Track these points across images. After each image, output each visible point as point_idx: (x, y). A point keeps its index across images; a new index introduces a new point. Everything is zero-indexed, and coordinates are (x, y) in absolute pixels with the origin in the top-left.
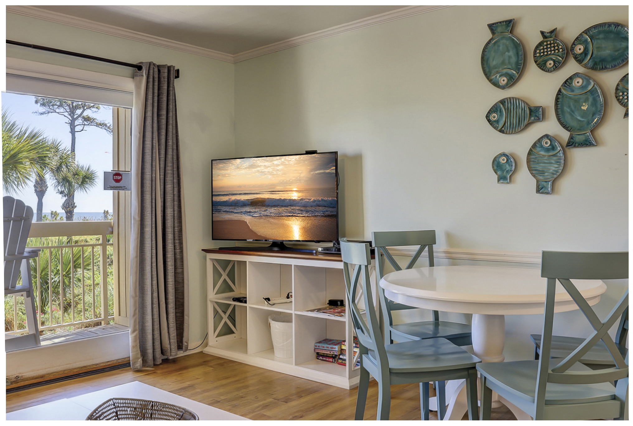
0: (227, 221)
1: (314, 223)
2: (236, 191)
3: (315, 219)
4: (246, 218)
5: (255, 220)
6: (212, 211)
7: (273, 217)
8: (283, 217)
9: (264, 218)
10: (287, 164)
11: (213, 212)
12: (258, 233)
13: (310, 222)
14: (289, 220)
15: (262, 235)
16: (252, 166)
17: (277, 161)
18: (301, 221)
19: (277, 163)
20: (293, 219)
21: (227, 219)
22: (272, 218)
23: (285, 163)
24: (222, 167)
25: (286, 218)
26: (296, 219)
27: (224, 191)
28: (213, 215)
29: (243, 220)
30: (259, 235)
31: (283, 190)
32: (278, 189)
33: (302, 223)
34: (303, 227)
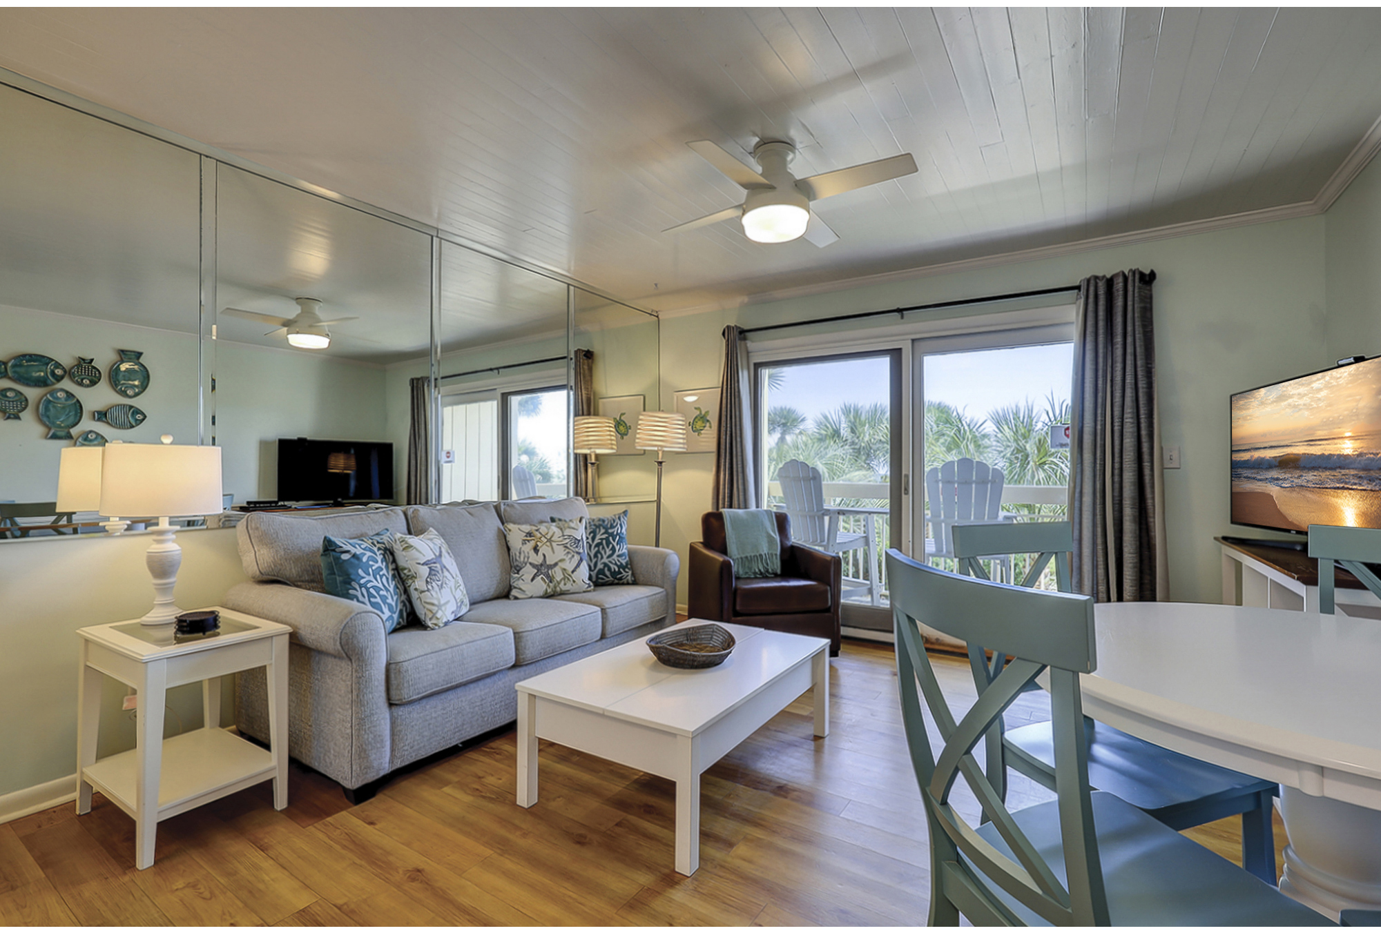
0: (1247, 493)
2: (1260, 442)
4: (1273, 489)
5: (1285, 493)
6: (1232, 477)
7: (1312, 489)
8: (1327, 490)
9: (1298, 490)
10: (1335, 385)
12: (1288, 518)
13: (1375, 502)
14: (1337, 497)
15: (1295, 522)
16: (1281, 398)
17: (1318, 381)
18: (1359, 500)
19: (1317, 385)
20: (1344, 494)
21: (1248, 490)
22: (1310, 491)
23: (1331, 383)
24: (1242, 405)
25: (1332, 492)
26: (1350, 494)
27: (1245, 444)
28: (1233, 482)
29: (1269, 492)
30: (1290, 522)
31: (1326, 437)
32: (1320, 436)
33: (1360, 504)
34: (1363, 513)
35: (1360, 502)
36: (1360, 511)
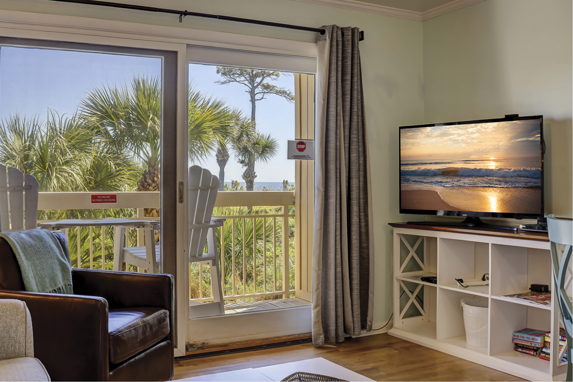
0: (416, 190)
1: (514, 194)
2: (426, 160)
3: (515, 191)
4: (437, 188)
5: (447, 190)
7: (467, 188)
8: (478, 188)
9: (457, 188)
11: (401, 182)
12: (450, 204)
13: (509, 193)
14: (485, 191)
15: (455, 206)
20: (490, 190)
21: (416, 189)
22: (466, 188)
25: (482, 189)
26: (493, 190)
27: (413, 160)
28: (402, 184)
29: (434, 190)
30: (451, 207)
31: (478, 159)
32: (473, 159)
33: (500, 195)
34: (501, 199)
35: (500, 194)
36: (500, 198)
